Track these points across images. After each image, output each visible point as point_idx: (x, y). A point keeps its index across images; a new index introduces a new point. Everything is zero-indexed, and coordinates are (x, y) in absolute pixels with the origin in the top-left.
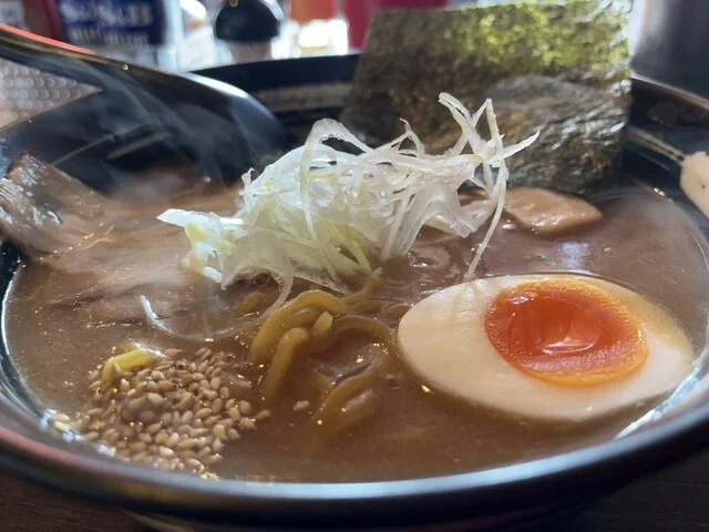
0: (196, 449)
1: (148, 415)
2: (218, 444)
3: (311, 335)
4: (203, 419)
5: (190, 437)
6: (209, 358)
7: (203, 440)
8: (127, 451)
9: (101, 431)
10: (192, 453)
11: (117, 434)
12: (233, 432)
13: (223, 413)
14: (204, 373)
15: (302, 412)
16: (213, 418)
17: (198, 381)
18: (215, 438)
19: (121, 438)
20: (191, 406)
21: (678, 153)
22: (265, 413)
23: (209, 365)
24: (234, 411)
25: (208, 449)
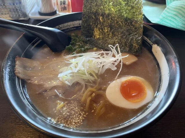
0: (78, 122)
1: (68, 117)
2: (81, 121)
3: (92, 97)
4: (77, 116)
5: (77, 120)
6: (73, 103)
7: (79, 121)
8: (67, 124)
9: (61, 121)
10: (78, 123)
11: (64, 121)
12: (83, 118)
13: (80, 114)
14: (74, 106)
15: (93, 112)
16: (79, 116)
17: (74, 108)
18: (80, 120)
19: (65, 122)
20: (74, 114)
21: (152, 43)
22: (87, 114)
23: (74, 105)
24: (82, 114)
25: (80, 122)
